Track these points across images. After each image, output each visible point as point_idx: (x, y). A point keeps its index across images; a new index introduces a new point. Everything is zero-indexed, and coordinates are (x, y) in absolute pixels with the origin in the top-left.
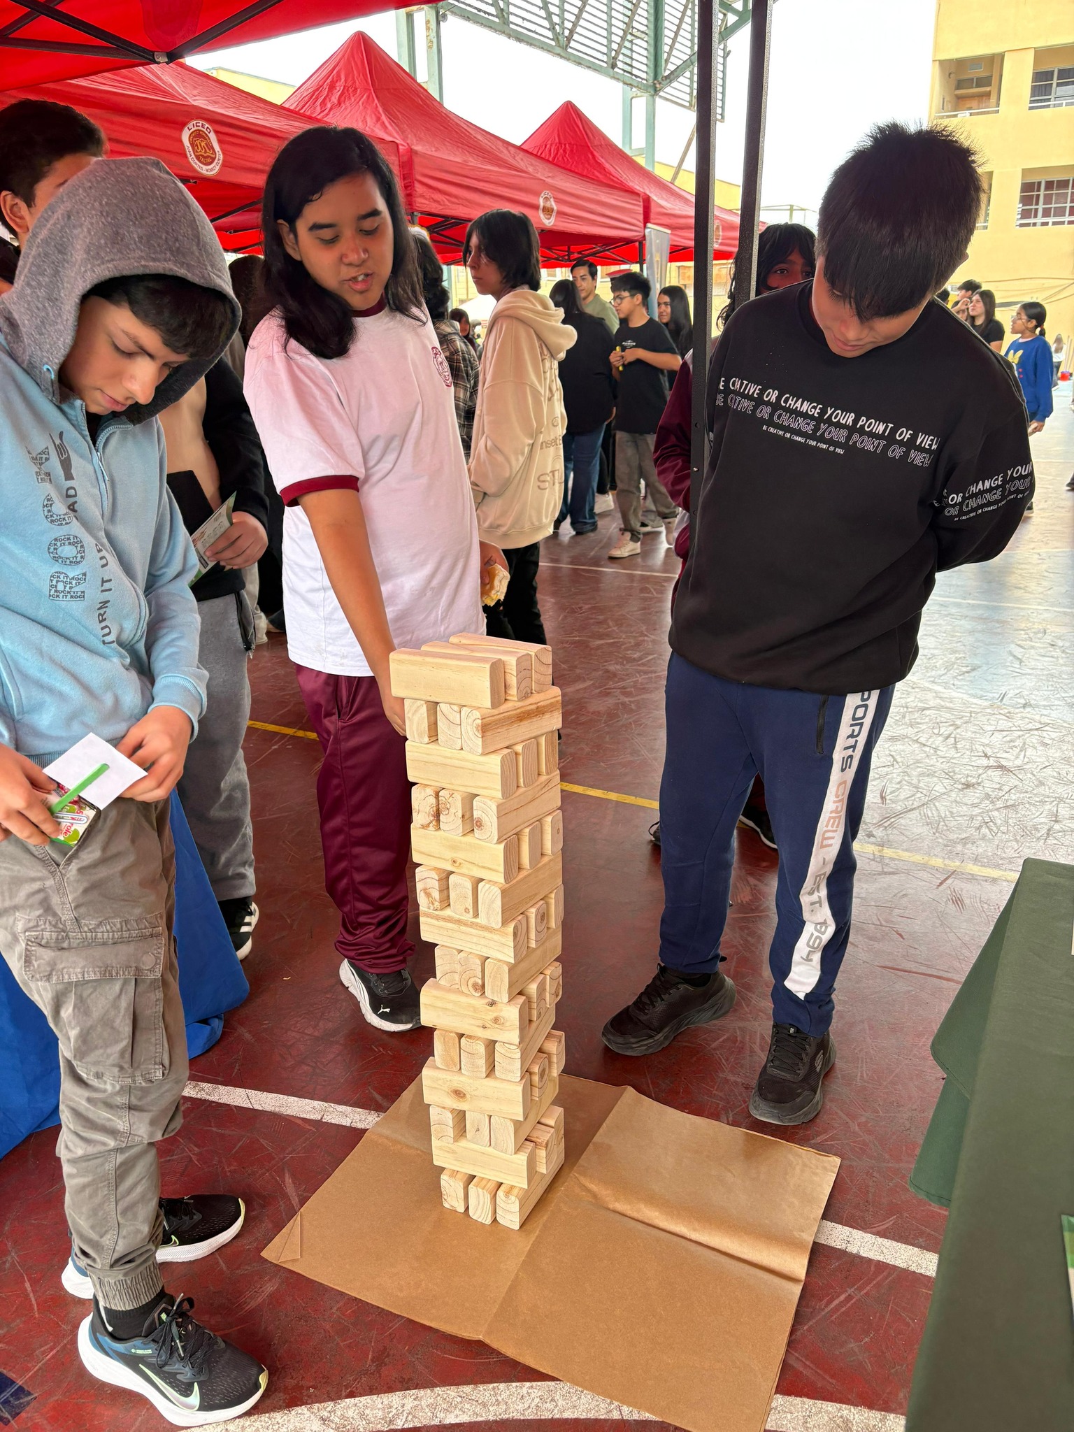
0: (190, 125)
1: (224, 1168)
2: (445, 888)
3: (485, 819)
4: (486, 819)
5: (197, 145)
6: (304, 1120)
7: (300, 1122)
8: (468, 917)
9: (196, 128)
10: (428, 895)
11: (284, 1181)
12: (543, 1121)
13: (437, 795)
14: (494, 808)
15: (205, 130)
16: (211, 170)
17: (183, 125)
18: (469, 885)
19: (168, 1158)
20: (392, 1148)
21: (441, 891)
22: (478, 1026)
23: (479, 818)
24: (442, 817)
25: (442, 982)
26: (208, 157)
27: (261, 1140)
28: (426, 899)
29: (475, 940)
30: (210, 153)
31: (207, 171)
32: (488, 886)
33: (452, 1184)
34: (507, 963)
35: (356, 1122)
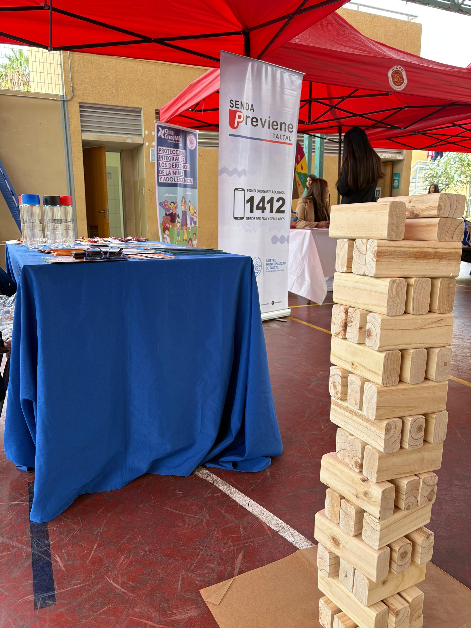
0: (393, 68)
1: (214, 533)
2: (345, 385)
3: (373, 331)
4: (374, 329)
5: (395, 77)
6: (269, 527)
7: (266, 527)
8: (356, 409)
9: (396, 69)
10: (335, 387)
11: (237, 556)
12: (404, 594)
13: (347, 312)
14: (379, 320)
15: (400, 70)
16: (400, 88)
17: (390, 68)
18: (359, 383)
19: (194, 516)
20: (307, 568)
21: (342, 386)
22: (354, 494)
23: (369, 329)
24: (348, 328)
25: (339, 456)
26: (399, 82)
27: (241, 528)
28: (334, 391)
29: (360, 428)
30: (401, 80)
31: (398, 88)
32: (370, 385)
33: (325, 608)
34: (379, 452)
35: (296, 542)
